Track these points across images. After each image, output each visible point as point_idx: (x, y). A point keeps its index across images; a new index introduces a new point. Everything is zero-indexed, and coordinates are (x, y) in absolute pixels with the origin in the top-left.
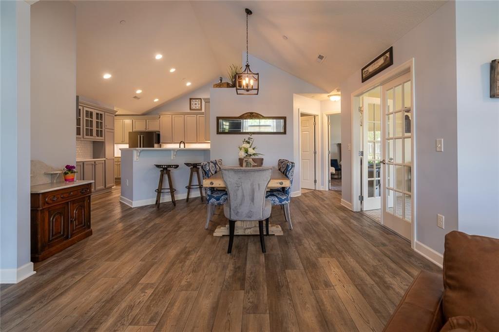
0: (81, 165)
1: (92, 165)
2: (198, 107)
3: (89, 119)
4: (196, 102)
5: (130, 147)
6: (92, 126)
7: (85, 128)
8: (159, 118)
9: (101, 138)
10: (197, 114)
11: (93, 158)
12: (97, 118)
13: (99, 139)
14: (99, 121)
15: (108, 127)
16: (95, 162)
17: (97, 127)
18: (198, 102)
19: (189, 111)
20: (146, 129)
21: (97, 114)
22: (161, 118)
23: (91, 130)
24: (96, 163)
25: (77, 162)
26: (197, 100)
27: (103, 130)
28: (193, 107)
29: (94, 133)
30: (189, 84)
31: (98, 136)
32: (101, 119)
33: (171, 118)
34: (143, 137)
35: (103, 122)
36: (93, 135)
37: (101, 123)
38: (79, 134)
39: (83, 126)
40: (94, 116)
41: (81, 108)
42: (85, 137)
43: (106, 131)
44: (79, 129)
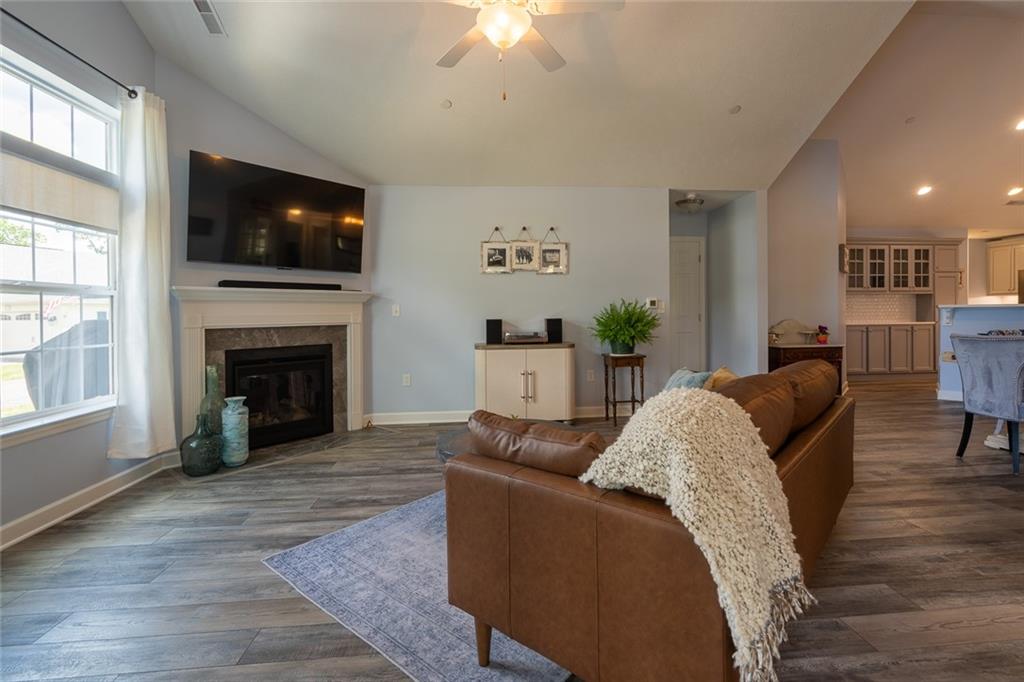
0: (884, 331)
1: (907, 331)
3: (901, 261)
5: (1020, 302)
6: (906, 271)
7: (893, 275)
9: (925, 288)
11: (918, 321)
12: (918, 258)
13: (922, 290)
14: (922, 261)
15: (941, 269)
16: (912, 328)
17: (918, 271)
21: (918, 251)
23: (906, 278)
24: (915, 328)
25: (848, 326)
27: (930, 274)
29: (911, 281)
31: (918, 284)
32: (926, 258)
35: (930, 261)
36: (910, 285)
37: (926, 265)
38: (882, 285)
39: (889, 274)
40: (911, 255)
41: (886, 248)
42: (893, 288)
43: (936, 278)
44: (882, 279)
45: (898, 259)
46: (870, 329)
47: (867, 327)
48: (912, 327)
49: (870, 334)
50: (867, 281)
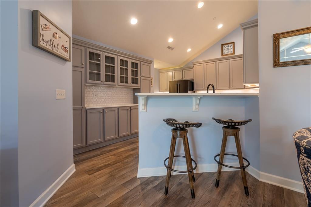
1: (128, 110)
2: (231, 51)
3: (124, 67)
4: (228, 47)
6: (127, 74)
7: (119, 75)
8: (193, 67)
9: (137, 85)
10: (229, 59)
11: (134, 104)
12: (133, 67)
13: (135, 86)
14: (135, 69)
15: (144, 75)
17: (133, 75)
18: (231, 47)
19: (221, 57)
20: (182, 78)
21: (133, 63)
22: (194, 67)
23: (127, 78)
24: (132, 108)
26: (230, 45)
27: (139, 77)
28: (225, 52)
29: (130, 80)
30: (220, 26)
31: (133, 83)
32: (137, 68)
33: (203, 65)
34: (179, 85)
35: (139, 70)
36: (129, 82)
37: (137, 71)
38: (113, 81)
39: (117, 74)
40: (130, 65)
41: (115, 57)
42: (120, 84)
43: (142, 79)
44: (113, 77)
45: (123, 66)
46: (106, 110)
47: (103, 109)
48: (130, 107)
49: (106, 114)
50: (103, 77)
